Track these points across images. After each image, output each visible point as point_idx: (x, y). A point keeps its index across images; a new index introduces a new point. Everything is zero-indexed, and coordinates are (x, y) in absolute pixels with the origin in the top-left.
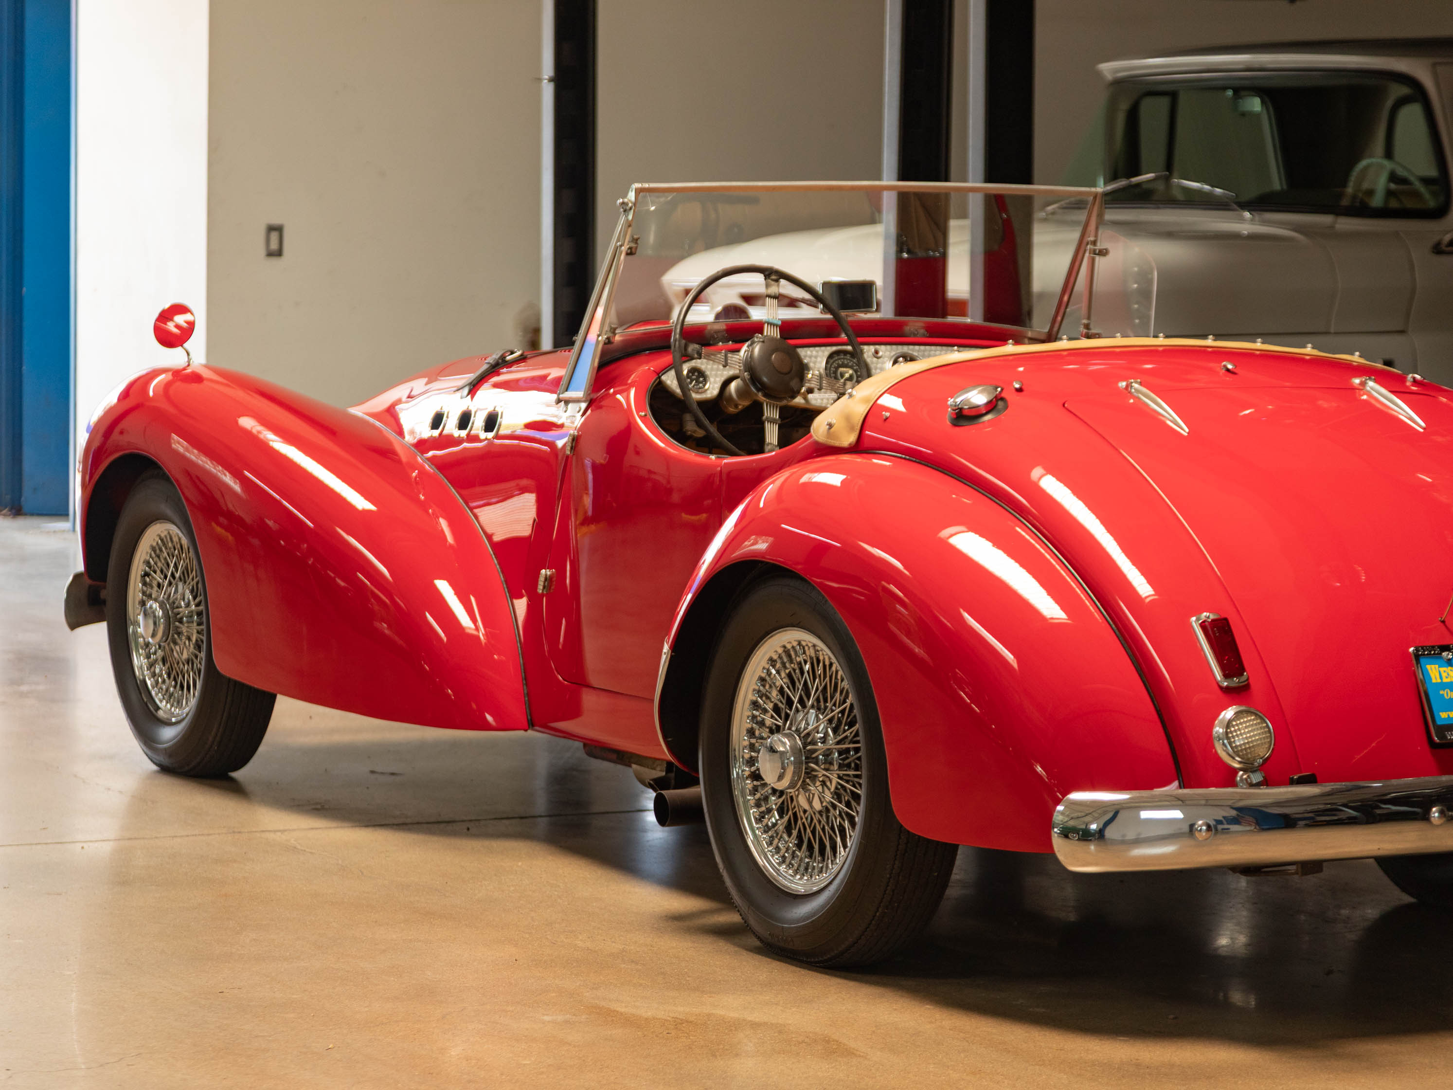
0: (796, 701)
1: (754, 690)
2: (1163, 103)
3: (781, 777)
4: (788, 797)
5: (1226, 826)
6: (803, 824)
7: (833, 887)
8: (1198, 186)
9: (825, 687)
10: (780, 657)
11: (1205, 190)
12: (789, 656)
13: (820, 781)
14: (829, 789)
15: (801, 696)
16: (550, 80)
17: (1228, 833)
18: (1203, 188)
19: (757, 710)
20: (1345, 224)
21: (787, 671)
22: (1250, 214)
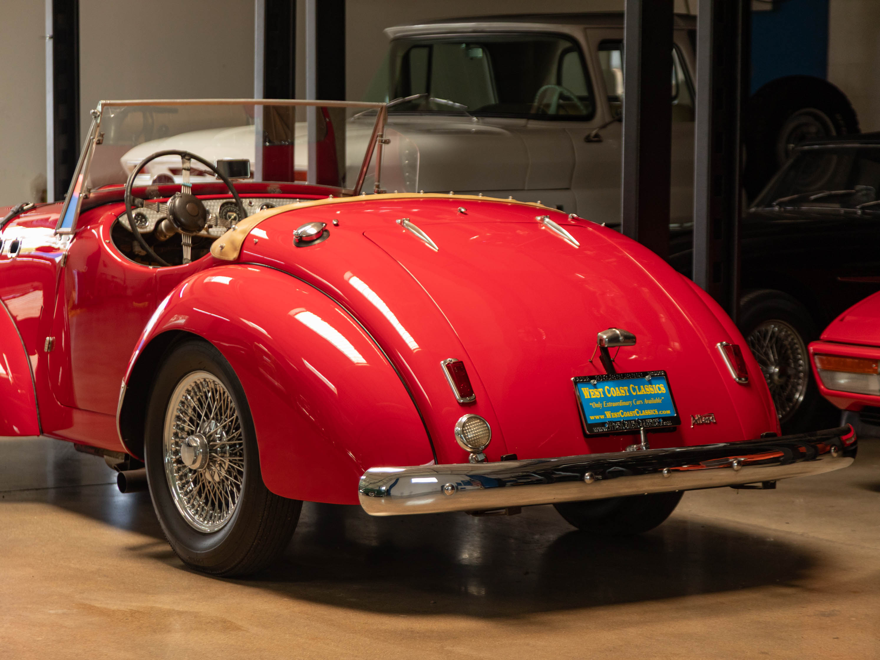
0: (203, 415)
1: (178, 409)
2: (424, 52)
3: (194, 462)
4: (199, 474)
5: (463, 487)
6: (209, 490)
7: (227, 529)
8: (445, 102)
9: (221, 407)
10: (193, 389)
11: (449, 105)
12: (199, 388)
13: (218, 464)
14: (224, 469)
15: (206, 413)
16: (50, 38)
17: (464, 491)
18: (448, 103)
19: (179, 421)
20: (533, 124)
21: (198, 397)
22: (477, 118)
